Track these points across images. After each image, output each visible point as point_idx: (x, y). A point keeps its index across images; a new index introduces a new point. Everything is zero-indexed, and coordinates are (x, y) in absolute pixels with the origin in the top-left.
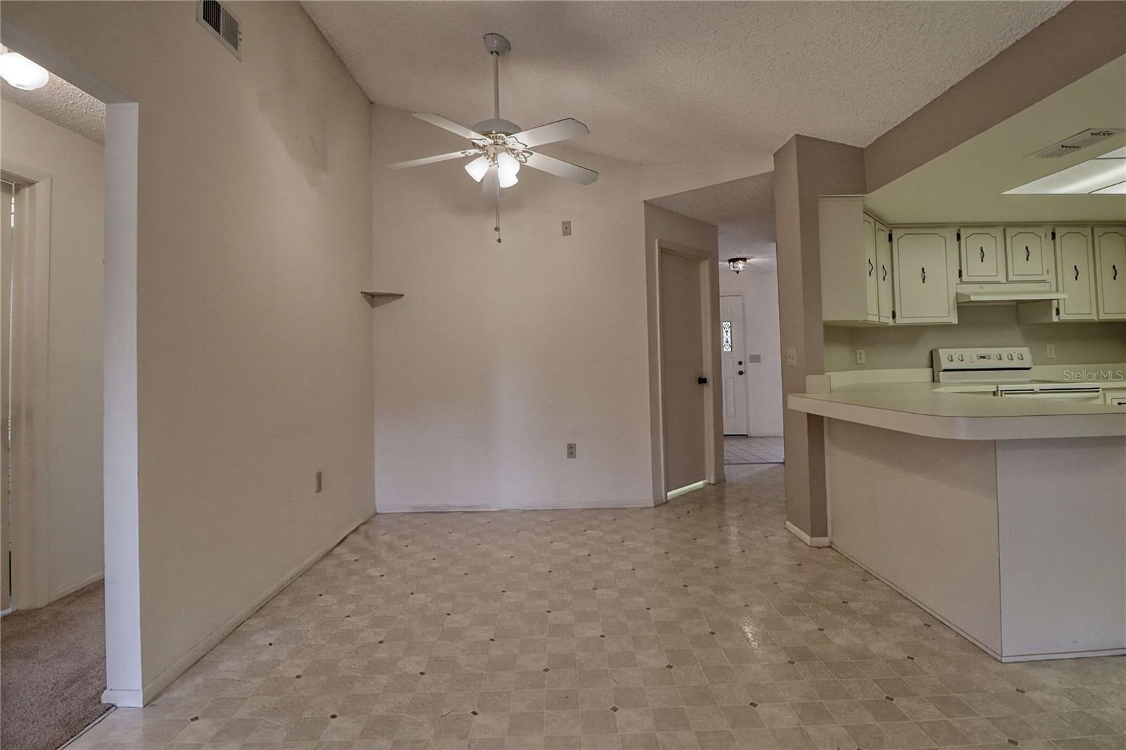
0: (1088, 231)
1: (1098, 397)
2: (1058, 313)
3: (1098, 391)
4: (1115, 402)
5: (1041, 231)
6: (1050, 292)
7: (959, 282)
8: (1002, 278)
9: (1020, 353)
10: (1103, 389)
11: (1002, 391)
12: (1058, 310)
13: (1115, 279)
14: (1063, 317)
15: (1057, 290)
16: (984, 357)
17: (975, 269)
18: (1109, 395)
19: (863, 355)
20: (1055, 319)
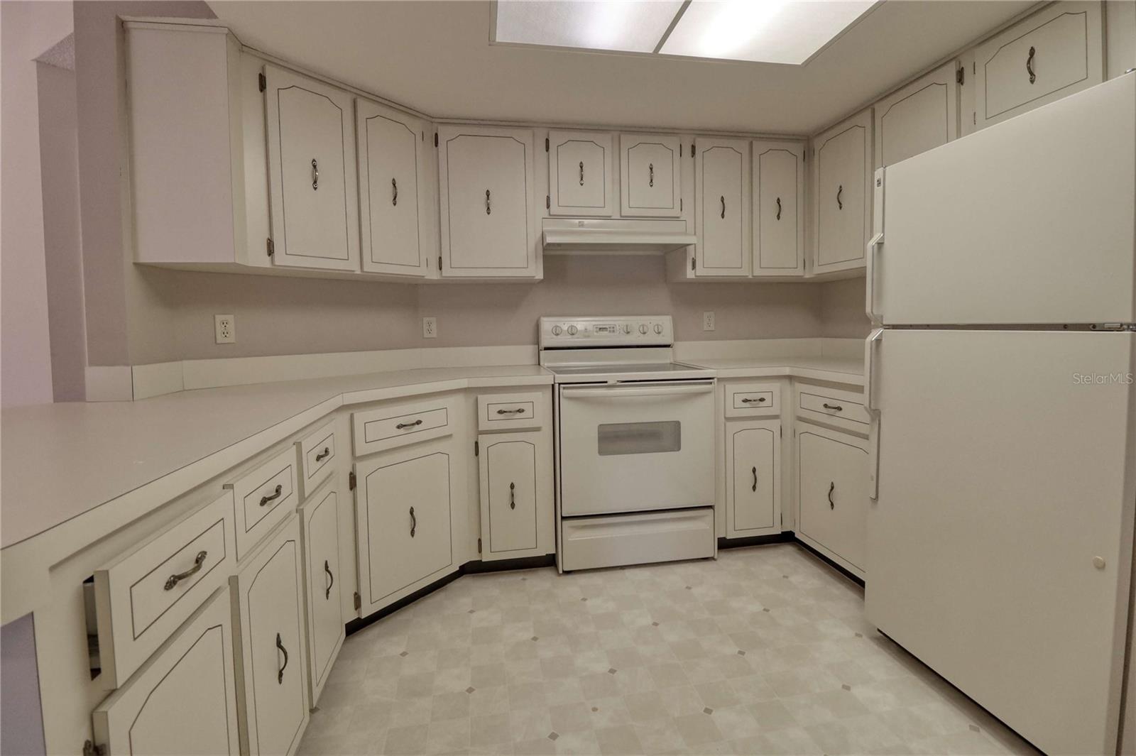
0: (743, 146)
1: (710, 392)
2: (694, 267)
3: (711, 383)
4: (739, 398)
5: (673, 143)
6: (685, 233)
7: (547, 216)
8: (612, 211)
9: (659, 326)
10: (719, 379)
11: (560, 384)
12: (694, 261)
13: (778, 217)
14: (701, 271)
15: (695, 232)
16: (605, 330)
17: (569, 196)
18: (731, 388)
19: (434, 326)
20: (690, 274)
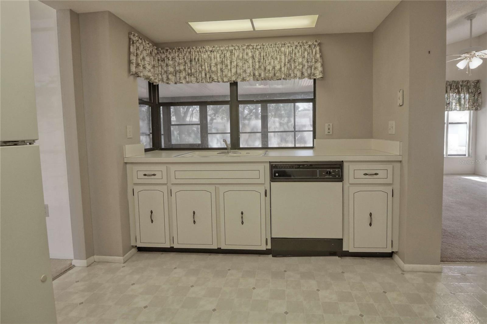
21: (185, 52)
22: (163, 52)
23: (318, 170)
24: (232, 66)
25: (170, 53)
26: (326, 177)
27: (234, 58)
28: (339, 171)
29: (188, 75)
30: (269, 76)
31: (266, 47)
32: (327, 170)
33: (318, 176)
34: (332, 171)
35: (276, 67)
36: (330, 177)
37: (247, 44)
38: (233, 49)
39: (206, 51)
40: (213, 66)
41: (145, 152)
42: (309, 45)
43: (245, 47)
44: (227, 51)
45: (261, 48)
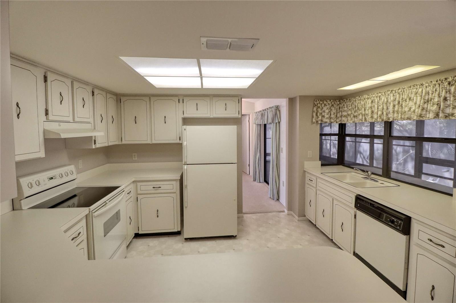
0: (105, 94)
2: (95, 143)
7: (46, 119)
8: (70, 119)
9: (71, 170)
12: (95, 141)
13: (113, 123)
14: (98, 145)
15: (95, 129)
16: (52, 178)
17: (56, 110)
20: (94, 147)
21: (353, 101)
22: (343, 102)
23: (385, 215)
24: (379, 109)
25: (346, 102)
26: (390, 223)
27: (381, 102)
28: (401, 223)
29: (354, 117)
30: (405, 117)
31: (406, 90)
32: (392, 218)
33: (384, 220)
34: (395, 220)
35: (412, 108)
36: (393, 225)
37: (390, 90)
38: (381, 95)
39: (365, 99)
40: (367, 110)
41: (321, 166)
42: (448, 82)
43: (389, 92)
44: (377, 97)
45: (401, 91)
